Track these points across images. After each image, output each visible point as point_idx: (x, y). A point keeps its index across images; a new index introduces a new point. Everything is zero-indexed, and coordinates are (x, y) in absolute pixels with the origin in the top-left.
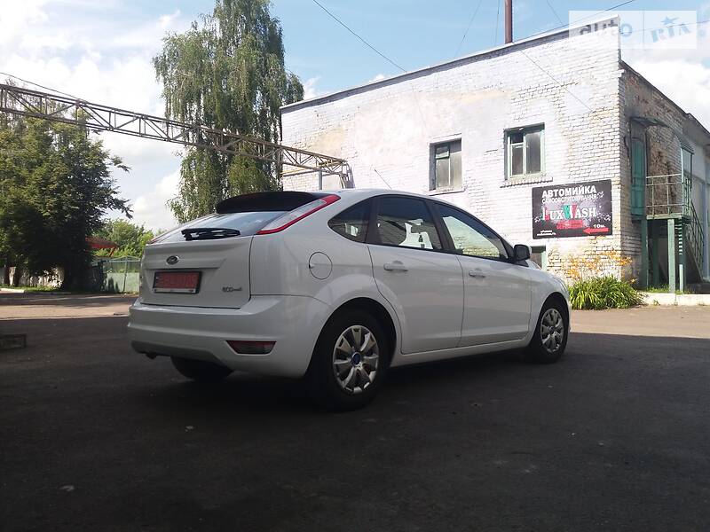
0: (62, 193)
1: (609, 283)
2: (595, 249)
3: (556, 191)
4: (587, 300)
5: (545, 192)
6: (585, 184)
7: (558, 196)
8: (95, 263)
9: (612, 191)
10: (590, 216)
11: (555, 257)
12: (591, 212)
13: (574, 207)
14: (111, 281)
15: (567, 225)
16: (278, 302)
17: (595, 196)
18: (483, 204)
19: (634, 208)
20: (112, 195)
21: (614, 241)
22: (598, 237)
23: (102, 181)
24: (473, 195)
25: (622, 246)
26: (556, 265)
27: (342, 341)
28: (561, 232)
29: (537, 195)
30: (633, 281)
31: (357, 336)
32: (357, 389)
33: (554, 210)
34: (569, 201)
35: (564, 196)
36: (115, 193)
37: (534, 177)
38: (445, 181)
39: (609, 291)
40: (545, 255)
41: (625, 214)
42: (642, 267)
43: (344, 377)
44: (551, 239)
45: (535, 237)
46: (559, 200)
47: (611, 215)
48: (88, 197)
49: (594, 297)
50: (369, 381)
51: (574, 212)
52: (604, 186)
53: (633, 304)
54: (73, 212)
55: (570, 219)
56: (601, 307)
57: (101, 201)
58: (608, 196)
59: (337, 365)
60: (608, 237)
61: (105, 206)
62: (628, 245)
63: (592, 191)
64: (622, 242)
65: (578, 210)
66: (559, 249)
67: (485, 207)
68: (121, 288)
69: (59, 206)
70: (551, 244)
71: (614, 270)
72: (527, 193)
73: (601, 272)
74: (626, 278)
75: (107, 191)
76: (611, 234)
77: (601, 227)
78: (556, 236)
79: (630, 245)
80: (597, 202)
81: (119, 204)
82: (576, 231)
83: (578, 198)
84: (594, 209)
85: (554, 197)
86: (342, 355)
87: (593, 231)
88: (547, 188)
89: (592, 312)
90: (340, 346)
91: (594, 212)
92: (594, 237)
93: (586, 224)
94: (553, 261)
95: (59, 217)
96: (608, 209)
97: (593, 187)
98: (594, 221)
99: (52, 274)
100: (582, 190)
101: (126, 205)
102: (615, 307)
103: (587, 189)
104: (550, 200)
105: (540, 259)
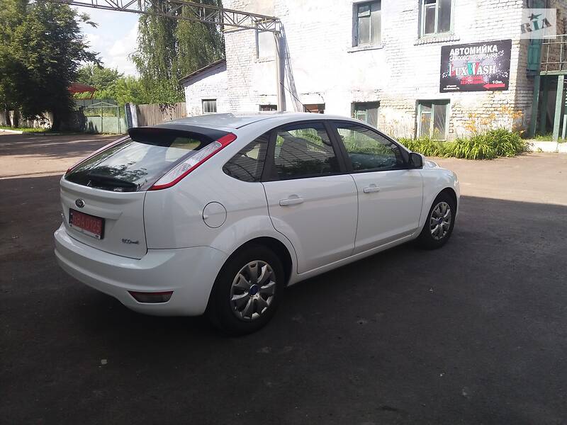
0: (41, 49)
1: (501, 134)
2: (492, 102)
3: (462, 49)
4: (480, 152)
5: (452, 50)
6: (488, 44)
7: (464, 54)
8: (76, 108)
9: (512, 50)
10: (491, 72)
11: (458, 109)
12: (491, 69)
13: (477, 64)
14: (91, 124)
15: (470, 81)
16: (173, 255)
17: (496, 54)
18: (399, 60)
19: (530, 64)
20: (84, 49)
21: (509, 96)
22: (496, 92)
23: (75, 37)
24: (389, 51)
25: (516, 100)
26: (458, 116)
27: (239, 278)
28: (464, 87)
29: (446, 53)
30: (522, 132)
31: (254, 270)
32: (255, 315)
33: (459, 67)
34: (473, 59)
35: (469, 54)
36: (86, 47)
37: (443, 36)
38: (366, 38)
39: (500, 142)
40: (449, 106)
41: (521, 71)
42: (532, 116)
43: (241, 309)
44: (455, 93)
45: (442, 91)
46: (464, 58)
47: (509, 72)
48: (64, 51)
49: (486, 148)
50: (266, 305)
51: (476, 70)
52: (505, 45)
53: (520, 151)
54: (53, 65)
55: (472, 75)
56: (491, 157)
57: (75, 55)
58: (508, 55)
59: (235, 301)
60: (504, 92)
61: (79, 59)
62: (521, 99)
63: (494, 50)
64: (516, 97)
65: (480, 68)
66: (461, 102)
67: (399, 63)
68: (99, 130)
69: (40, 60)
70: (454, 97)
71: (506, 123)
72: (437, 50)
73: (494, 125)
74: (516, 129)
75: (79, 46)
76: (507, 89)
77: (499, 84)
78: (459, 91)
79: (523, 98)
80: (497, 61)
81: (91, 57)
82: (477, 87)
83: (481, 56)
84: (495, 66)
85: (460, 55)
86: (239, 291)
87: (491, 86)
88: (454, 47)
89: (484, 162)
90: (237, 283)
91: (494, 70)
92: (492, 92)
93: (486, 80)
94: (455, 112)
95: (42, 69)
96: (506, 67)
97: (495, 46)
98: (494, 78)
99: (43, 118)
100: (485, 49)
101: (97, 58)
102: (504, 155)
103: (489, 48)
104: (457, 58)
105: (445, 111)
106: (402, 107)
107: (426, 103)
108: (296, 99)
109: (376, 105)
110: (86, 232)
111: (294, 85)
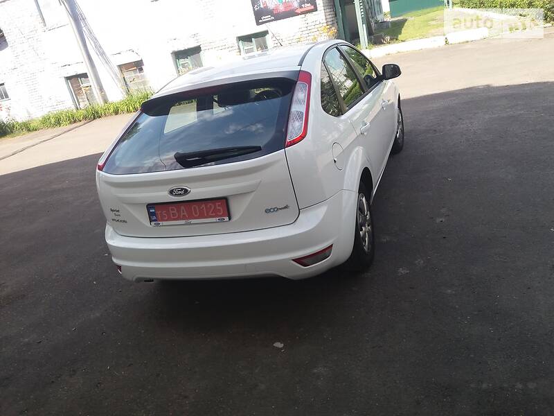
2: (306, 25)
15: (282, 8)
21: (320, 16)
22: (308, 15)
25: (326, 19)
28: (278, 16)
44: (271, 23)
45: (258, 23)
55: (283, 3)
60: (314, 13)
62: (330, 17)
64: (326, 15)
66: (279, 31)
70: (271, 27)
76: (316, 10)
77: (308, 6)
78: (274, 20)
82: (289, 13)
87: (302, 10)
92: (304, 15)
93: (296, 5)
94: (276, 42)
98: (302, 2)
105: (265, 42)
106: (223, 47)
107: (247, 39)
108: (107, 62)
109: (196, 50)
110: (193, 221)
111: (100, 47)
